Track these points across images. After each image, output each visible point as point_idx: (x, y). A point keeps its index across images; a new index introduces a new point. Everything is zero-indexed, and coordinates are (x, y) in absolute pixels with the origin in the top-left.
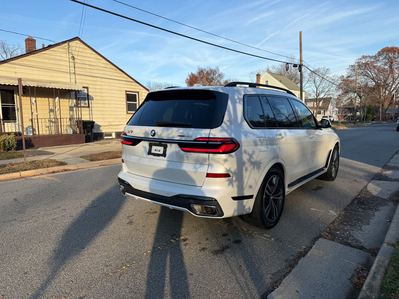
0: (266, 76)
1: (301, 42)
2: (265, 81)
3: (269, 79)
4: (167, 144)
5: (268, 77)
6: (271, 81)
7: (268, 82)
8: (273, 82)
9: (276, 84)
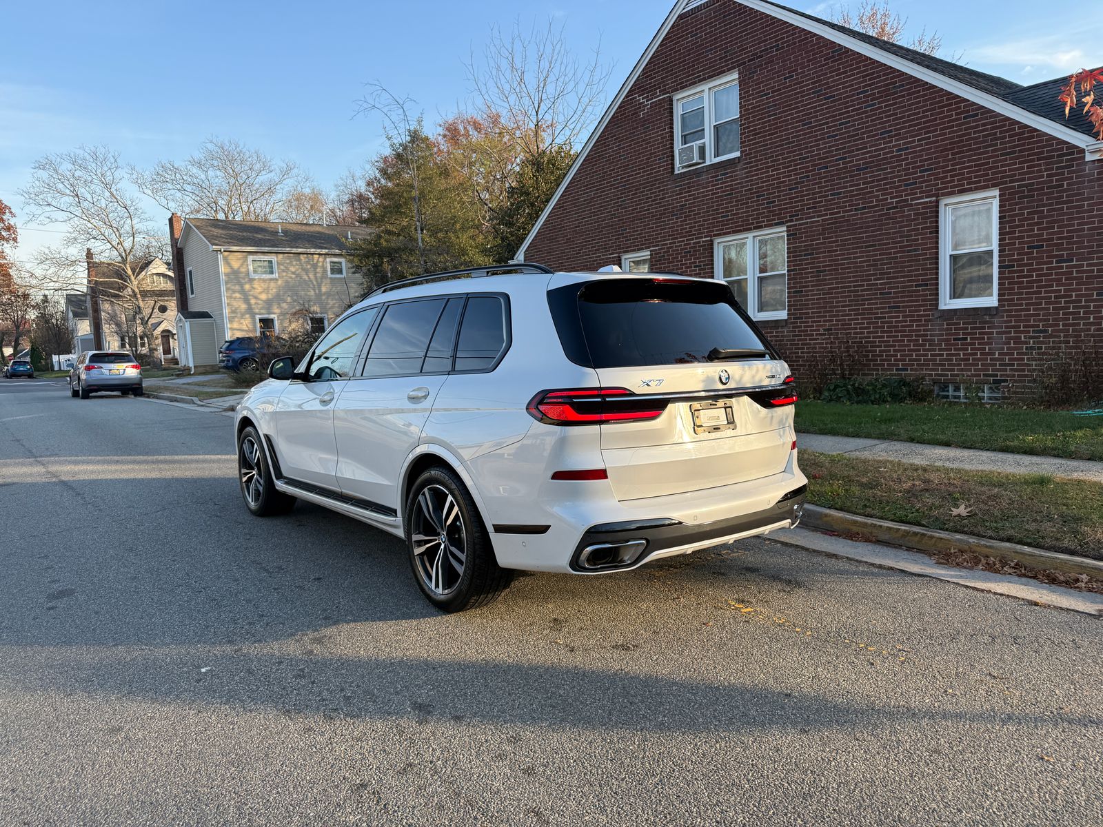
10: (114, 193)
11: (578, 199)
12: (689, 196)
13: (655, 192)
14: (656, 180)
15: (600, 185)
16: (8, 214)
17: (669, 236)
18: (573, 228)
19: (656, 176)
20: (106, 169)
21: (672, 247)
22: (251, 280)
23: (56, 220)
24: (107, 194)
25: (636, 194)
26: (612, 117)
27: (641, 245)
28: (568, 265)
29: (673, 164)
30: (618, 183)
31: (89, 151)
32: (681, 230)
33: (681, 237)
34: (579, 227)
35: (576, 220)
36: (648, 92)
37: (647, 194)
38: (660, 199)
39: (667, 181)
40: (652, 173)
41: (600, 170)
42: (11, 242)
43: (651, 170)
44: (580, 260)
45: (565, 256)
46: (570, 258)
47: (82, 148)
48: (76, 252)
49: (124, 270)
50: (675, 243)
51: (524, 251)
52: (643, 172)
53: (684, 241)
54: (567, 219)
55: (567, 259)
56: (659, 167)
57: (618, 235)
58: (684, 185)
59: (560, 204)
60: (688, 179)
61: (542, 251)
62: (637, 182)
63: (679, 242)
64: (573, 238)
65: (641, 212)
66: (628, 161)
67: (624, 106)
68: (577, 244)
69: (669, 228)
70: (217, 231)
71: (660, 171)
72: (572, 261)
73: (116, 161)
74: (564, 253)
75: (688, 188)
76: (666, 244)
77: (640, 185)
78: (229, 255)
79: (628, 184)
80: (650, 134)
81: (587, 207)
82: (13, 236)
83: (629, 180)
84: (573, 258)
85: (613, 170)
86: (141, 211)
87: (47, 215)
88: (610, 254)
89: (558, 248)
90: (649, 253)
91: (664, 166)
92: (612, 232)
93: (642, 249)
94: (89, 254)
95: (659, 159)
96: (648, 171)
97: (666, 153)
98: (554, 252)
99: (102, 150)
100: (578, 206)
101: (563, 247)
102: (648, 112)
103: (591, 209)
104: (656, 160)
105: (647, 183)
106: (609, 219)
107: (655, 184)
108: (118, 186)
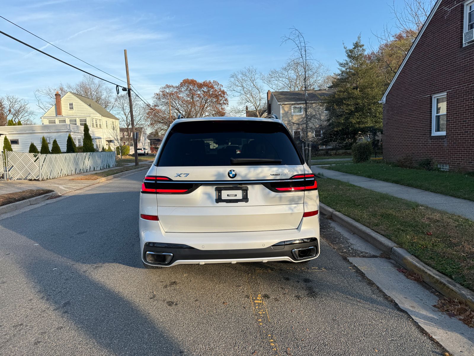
0: (69, 98)
1: (126, 62)
2: (69, 103)
3: (74, 101)
4: (247, 186)
5: (73, 99)
6: (76, 104)
7: (74, 105)
8: (80, 106)
9: (84, 109)
10: (255, 84)
11: (412, 67)
12: (470, 59)
13: (451, 59)
14: (452, 53)
15: (423, 59)
16: (226, 95)
17: (457, 83)
18: (409, 82)
19: (452, 50)
20: (252, 75)
21: (459, 89)
22: (292, 116)
23: (236, 96)
24: (252, 85)
25: (441, 61)
26: (431, 21)
27: (442, 89)
28: (406, 102)
29: (462, 42)
30: (432, 57)
31: (247, 69)
32: (464, 79)
33: (464, 84)
34: (412, 81)
35: (410, 78)
36: (450, 4)
37: (447, 61)
38: (453, 63)
39: (458, 52)
40: (450, 49)
41: (423, 51)
42: (227, 105)
43: (449, 47)
44: (411, 99)
45: (404, 97)
46: (407, 98)
47: (245, 68)
48: (242, 107)
49: (256, 114)
50: (460, 87)
51: (386, 96)
52: (445, 49)
53: (465, 86)
54: (406, 78)
55: (405, 99)
56: (454, 45)
57: (431, 84)
58: (467, 53)
59: (403, 71)
60: (469, 50)
61: (394, 95)
62: (442, 54)
63: (463, 86)
64: (409, 88)
65: (443, 71)
66: (438, 44)
67: (437, 14)
68: (410, 91)
69: (457, 79)
70: (281, 96)
71: (454, 47)
72: (407, 100)
73: (256, 72)
74: (404, 96)
75: (469, 55)
76: (456, 88)
77: (443, 56)
78: (284, 106)
79: (437, 57)
80: (450, 27)
81: (416, 71)
82: (227, 102)
83: (438, 54)
84: (408, 98)
85: (430, 49)
86: (263, 90)
87: (233, 94)
88: (426, 95)
89: (402, 93)
90: (446, 93)
91: (456, 44)
92: (428, 83)
93: (443, 91)
94: (247, 108)
95: (454, 40)
96: (447, 48)
97: (458, 36)
98: (400, 95)
99: (251, 68)
100: (412, 71)
101: (404, 93)
102: (449, 15)
103: (418, 72)
104: (452, 41)
105: (447, 54)
106: (426, 76)
107: (451, 55)
108: (256, 81)
